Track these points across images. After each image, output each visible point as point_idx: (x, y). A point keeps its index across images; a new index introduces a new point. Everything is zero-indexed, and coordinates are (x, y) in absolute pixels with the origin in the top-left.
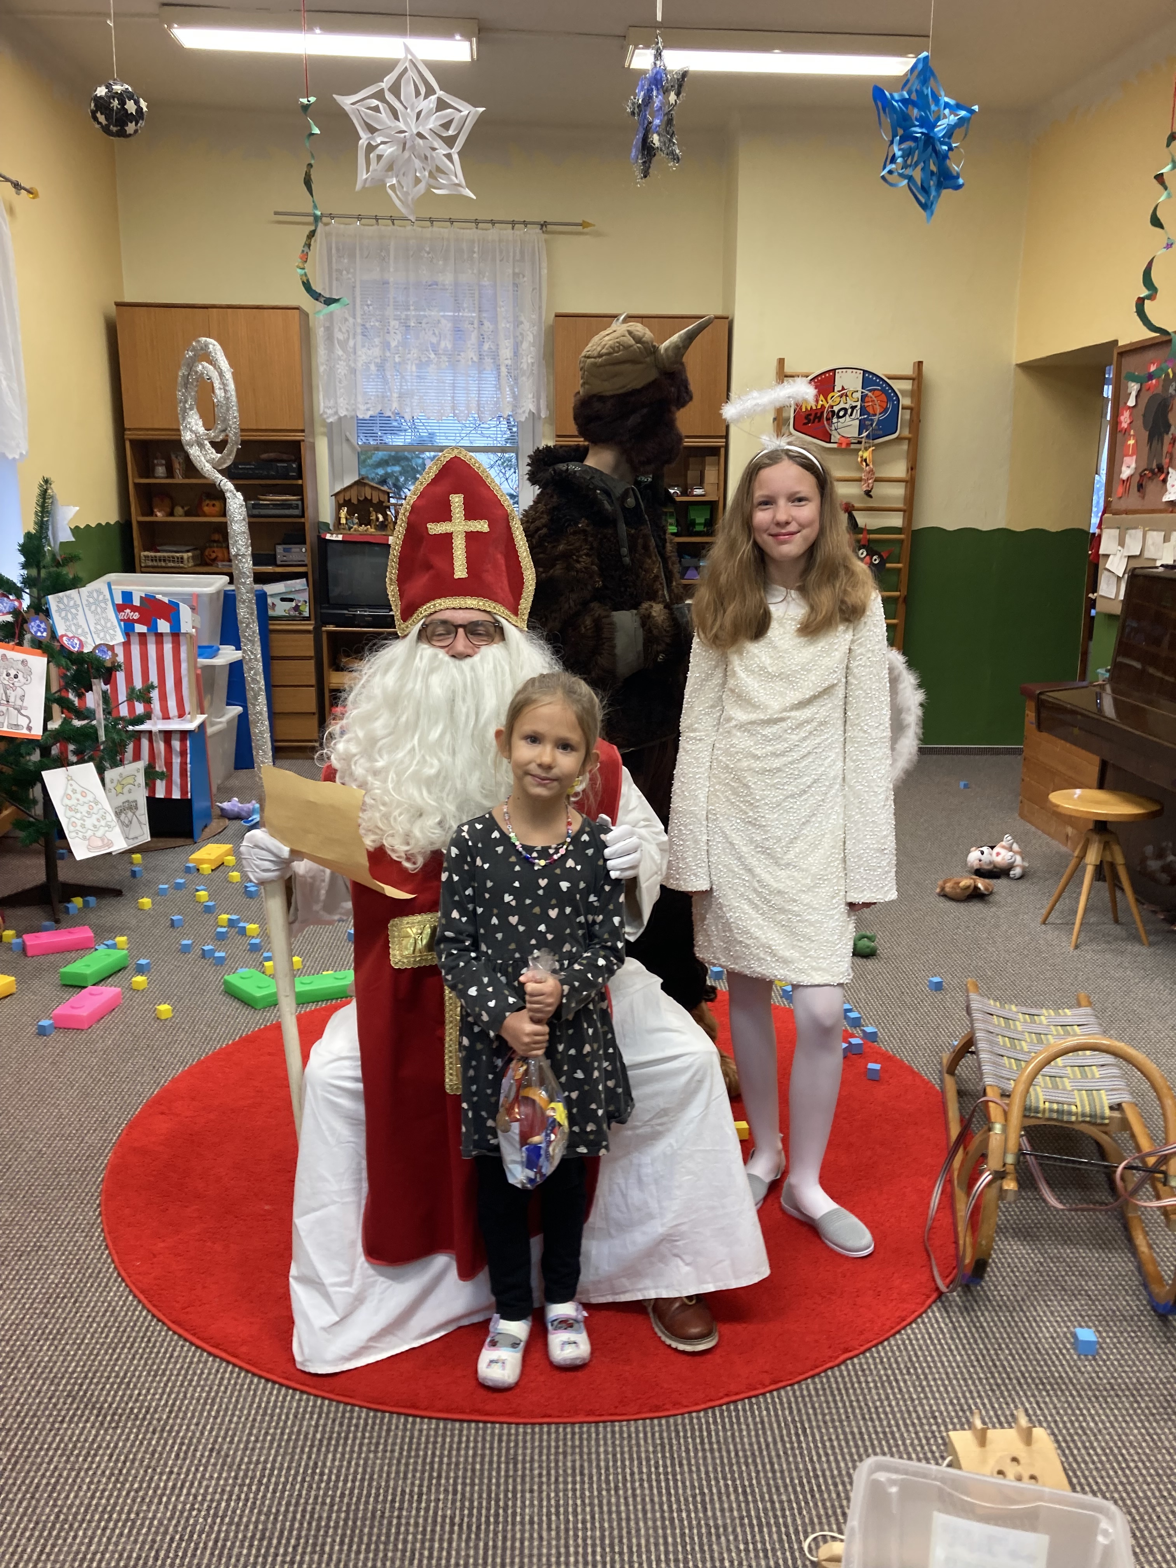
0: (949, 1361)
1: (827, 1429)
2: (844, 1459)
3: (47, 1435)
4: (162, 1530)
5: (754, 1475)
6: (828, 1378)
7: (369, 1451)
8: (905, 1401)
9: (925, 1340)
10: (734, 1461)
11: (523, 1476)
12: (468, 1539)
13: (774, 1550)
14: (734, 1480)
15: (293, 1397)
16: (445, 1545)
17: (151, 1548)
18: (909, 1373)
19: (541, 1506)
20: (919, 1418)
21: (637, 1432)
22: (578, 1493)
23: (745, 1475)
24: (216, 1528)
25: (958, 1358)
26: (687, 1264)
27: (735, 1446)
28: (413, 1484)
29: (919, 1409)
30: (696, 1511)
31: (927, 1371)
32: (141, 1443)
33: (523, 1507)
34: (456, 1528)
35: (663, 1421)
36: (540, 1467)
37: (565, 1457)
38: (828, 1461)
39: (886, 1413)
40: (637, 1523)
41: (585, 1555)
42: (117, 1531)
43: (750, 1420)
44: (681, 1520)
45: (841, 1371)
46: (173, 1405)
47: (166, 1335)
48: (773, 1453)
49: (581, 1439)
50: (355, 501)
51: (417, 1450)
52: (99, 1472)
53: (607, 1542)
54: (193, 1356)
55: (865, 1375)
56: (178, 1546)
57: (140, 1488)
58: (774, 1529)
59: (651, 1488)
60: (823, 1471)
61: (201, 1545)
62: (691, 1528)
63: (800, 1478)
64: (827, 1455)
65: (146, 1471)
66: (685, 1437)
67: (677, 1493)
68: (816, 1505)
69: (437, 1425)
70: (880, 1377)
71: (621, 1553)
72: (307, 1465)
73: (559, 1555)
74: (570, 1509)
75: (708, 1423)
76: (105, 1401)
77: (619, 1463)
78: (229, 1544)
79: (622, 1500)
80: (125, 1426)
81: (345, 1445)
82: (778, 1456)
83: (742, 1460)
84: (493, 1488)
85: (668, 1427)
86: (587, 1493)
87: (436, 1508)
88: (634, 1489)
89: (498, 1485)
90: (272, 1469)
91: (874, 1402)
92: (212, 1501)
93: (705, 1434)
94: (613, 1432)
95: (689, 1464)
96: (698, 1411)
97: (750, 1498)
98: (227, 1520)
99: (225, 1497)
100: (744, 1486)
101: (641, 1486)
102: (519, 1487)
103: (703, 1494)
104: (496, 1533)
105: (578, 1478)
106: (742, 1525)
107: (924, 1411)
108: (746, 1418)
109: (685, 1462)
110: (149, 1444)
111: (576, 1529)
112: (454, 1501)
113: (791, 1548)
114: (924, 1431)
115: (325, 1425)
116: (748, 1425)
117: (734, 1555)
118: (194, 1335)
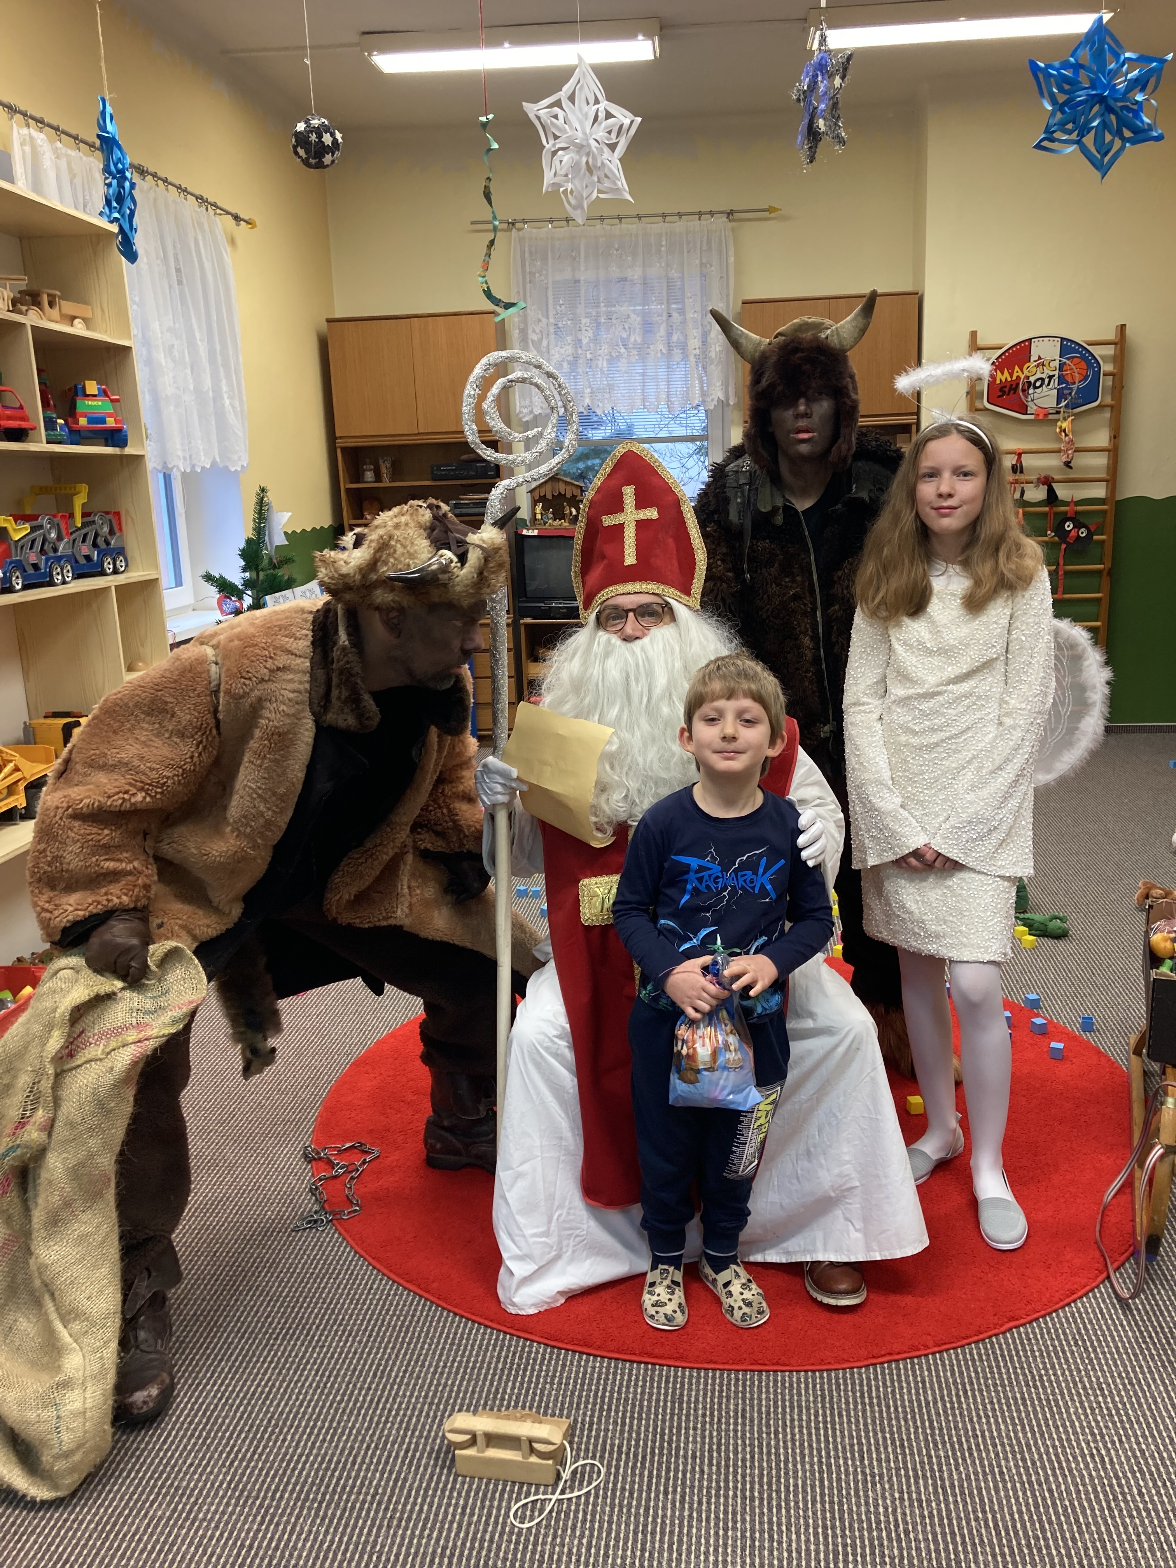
0: (1120, 1336)
1: (989, 1392)
2: (1005, 1422)
3: (264, 1349)
4: (360, 1438)
5: (912, 1430)
6: (992, 1343)
7: (546, 1382)
8: (1071, 1371)
9: (1095, 1315)
10: (893, 1416)
11: (688, 1415)
12: (634, 1467)
13: (929, 1501)
14: (892, 1433)
15: (478, 1331)
16: (613, 1470)
17: (350, 1454)
18: (1076, 1344)
19: (703, 1443)
20: (1084, 1388)
21: (799, 1382)
22: (739, 1434)
23: (903, 1429)
24: (407, 1440)
25: (1130, 1334)
26: (857, 1230)
27: (895, 1402)
28: (585, 1414)
29: (1085, 1379)
30: (853, 1459)
31: (1096, 1344)
32: (344, 1362)
33: (686, 1443)
34: (623, 1456)
35: (825, 1374)
36: (705, 1408)
37: (728, 1400)
38: (988, 1422)
39: (1051, 1382)
40: (795, 1466)
41: (743, 1490)
42: (321, 1437)
43: (911, 1378)
44: (838, 1466)
45: (1006, 1339)
46: (372, 1330)
47: (367, 1270)
48: (933, 1411)
49: (744, 1385)
50: (549, 497)
51: (590, 1385)
52: (307, 1384)
53: (765, 1480)
54: (390, 1289)
55: (1030, 1344)
56: (373, 1454)
57: (342, 1401)
58: (930, 1482)
59: (810, 1434)
60: (983, 1432)
61: (394, 1454)
62: (847, 1475)
63: (959, 1436)
64: (987, 1416)
65: (347, 1386)
66: (846, 1390)
67: (835, 1441)
68: (973, 1462)
69: (609, 1364)
70: (1047, 1347)
71: (778, 1492)
72: (489, 1391)
73: (718, 1488)
74: (731, 1448)
75: (868, 1378)
76: (314, 1323)
77: (780, 1410)
78: (418, 1454)
79: (781, 1444)
80: (330, 1346)
81: (524, 1375)
82: (938, 1414)
83: (901, 1416)
84: (659, 1423)
85: (830, 1380)
86: (748, 1435)
87: (606, 1436)
88: (793, 1435)
89: (664, 1421)
90: (459, 1391)
91: (1038, 1371)
92: (404, 1415)
93: (866, 1388)
94: (776, 1381)
95: (849, 1415)
96: (860, 1367)
97: (907, 1451)
98: (417, 1433)
99: (416, 1413)
100: (901, 1440)
101: (801, 1432)
102: (683, 1424)
103: (860, 1444)
104: (660, 1464)
105: (740, 1421)
106: (898, 1475)
107: (1091, 1382)
108: (907, 1376)
109: (844, 1413)
110: (351, 1363)
111: (735, 1465)
112: (622, 1432)
113: (946, 1501)
114: (1089, 1401)
115: (507, 1357)
116: (908, 1384)
117: (888, 1502)
118: (391, 1271)
